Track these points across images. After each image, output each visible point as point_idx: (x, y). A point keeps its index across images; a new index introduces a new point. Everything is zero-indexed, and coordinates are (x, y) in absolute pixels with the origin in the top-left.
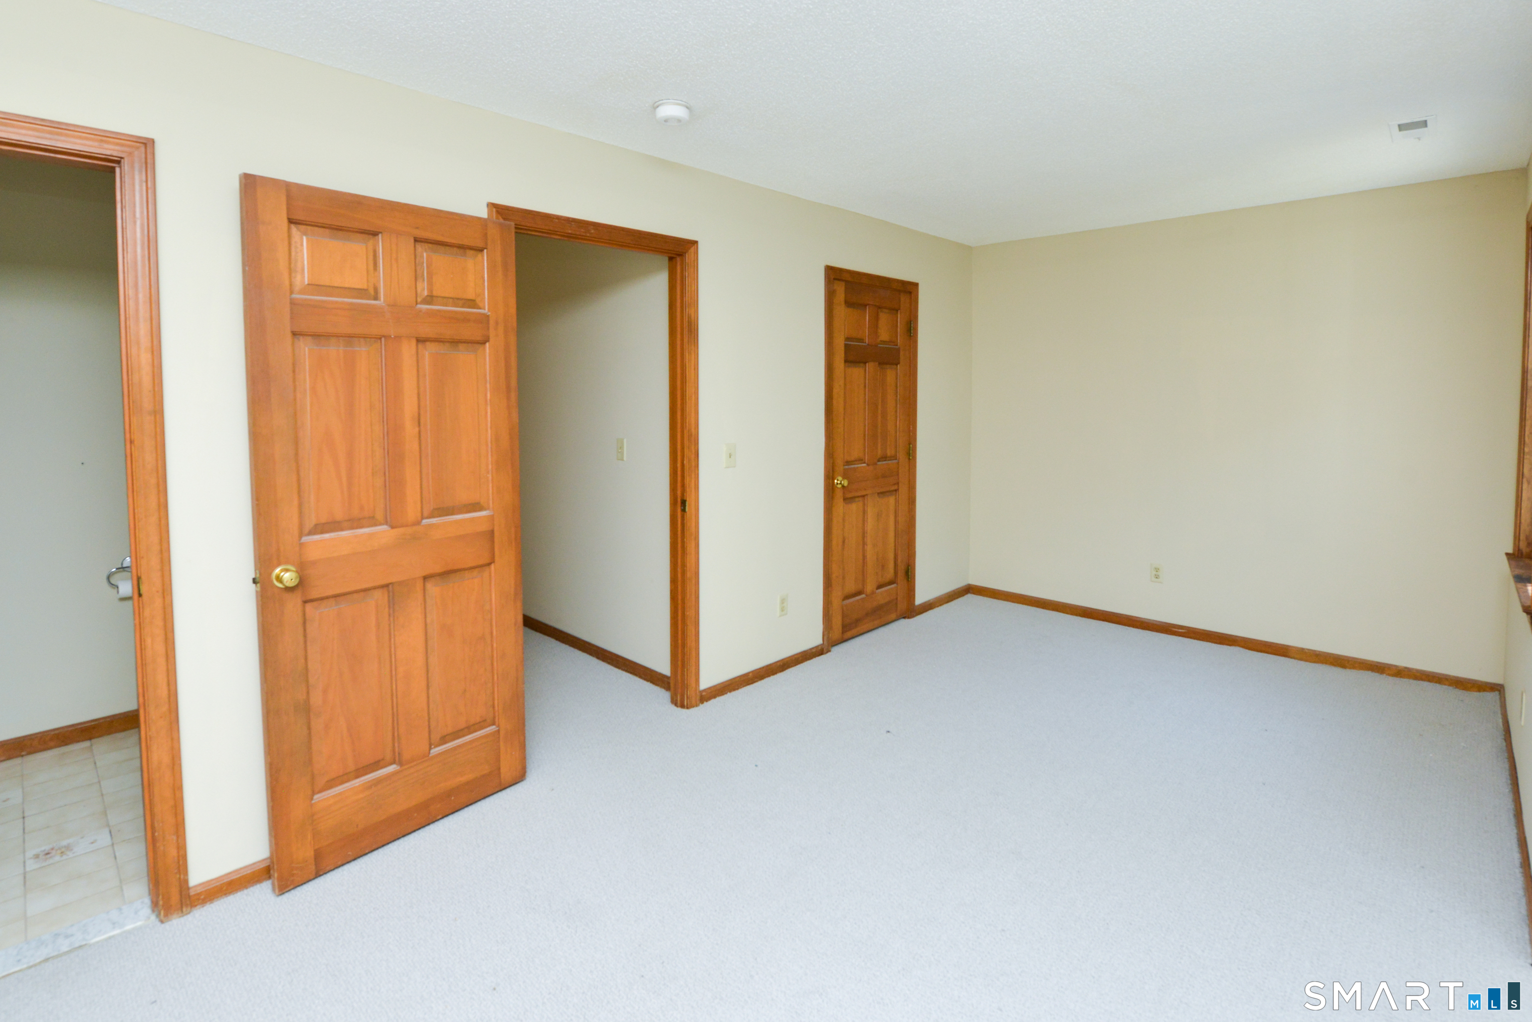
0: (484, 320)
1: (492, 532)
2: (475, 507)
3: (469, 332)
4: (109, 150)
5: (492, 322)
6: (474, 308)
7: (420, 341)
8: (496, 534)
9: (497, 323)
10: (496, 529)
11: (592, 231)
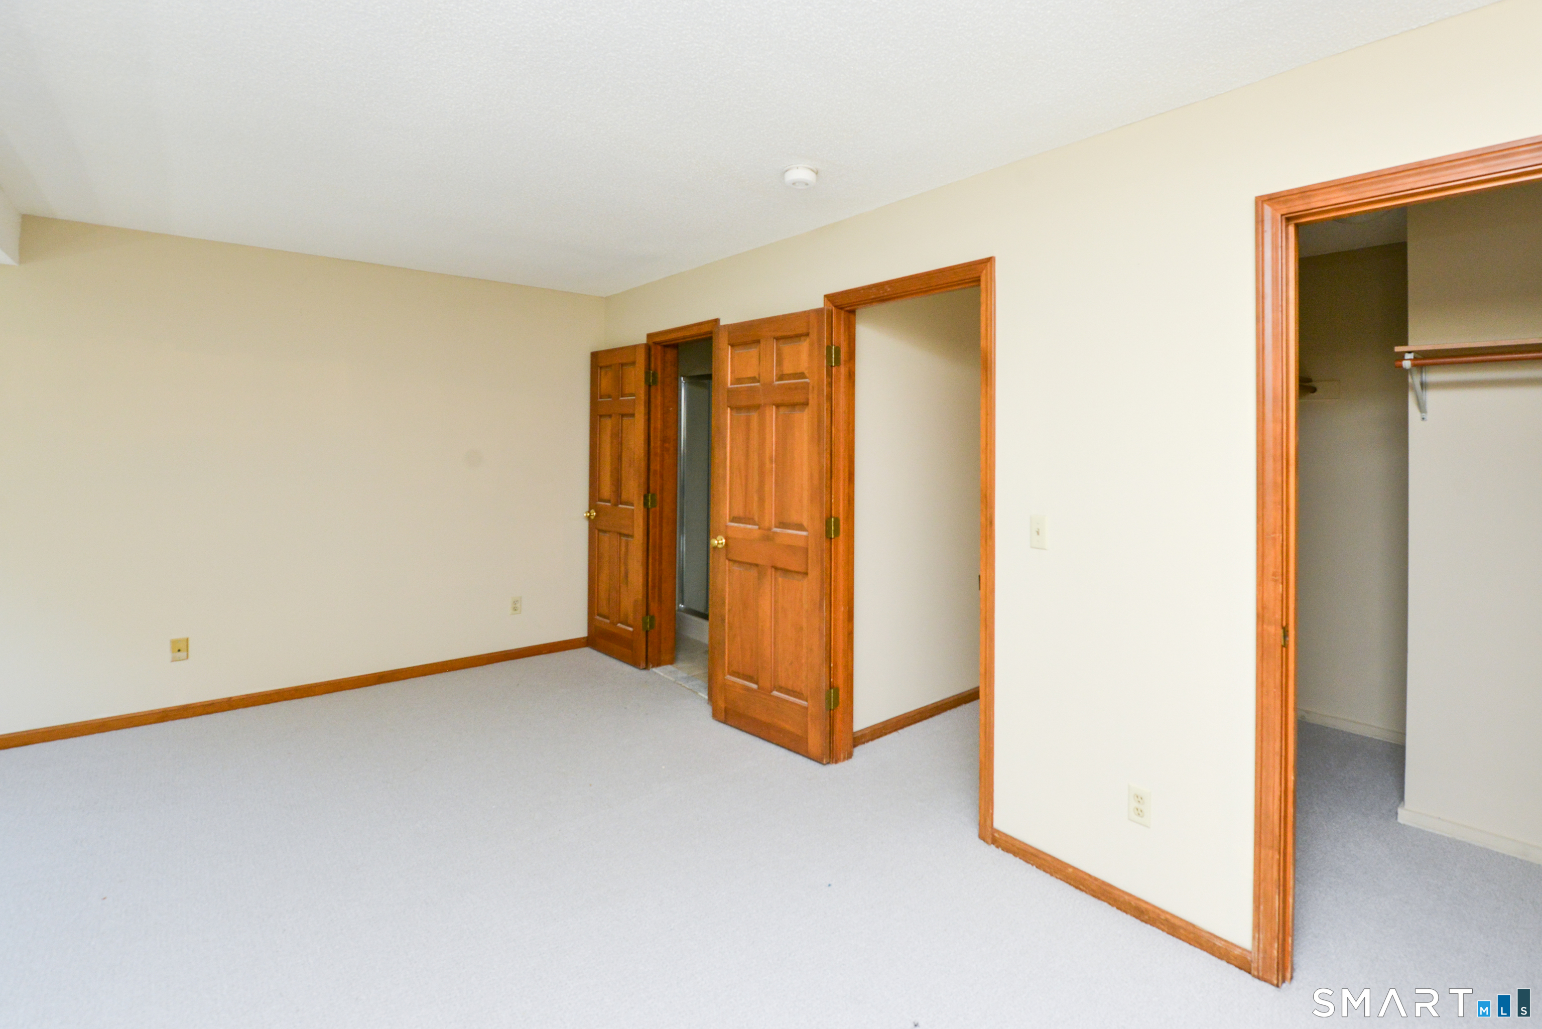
0: (806, 386)
1: (807, 549)
2: (800, 527)
3: (798, 398)
4: (705, 329)
5: (810, 387)
6: (802, 378)
7: (778, 406)
8: (810, 551)
9: (813, 387)
10: (809, 548)
11: (889, 289)
